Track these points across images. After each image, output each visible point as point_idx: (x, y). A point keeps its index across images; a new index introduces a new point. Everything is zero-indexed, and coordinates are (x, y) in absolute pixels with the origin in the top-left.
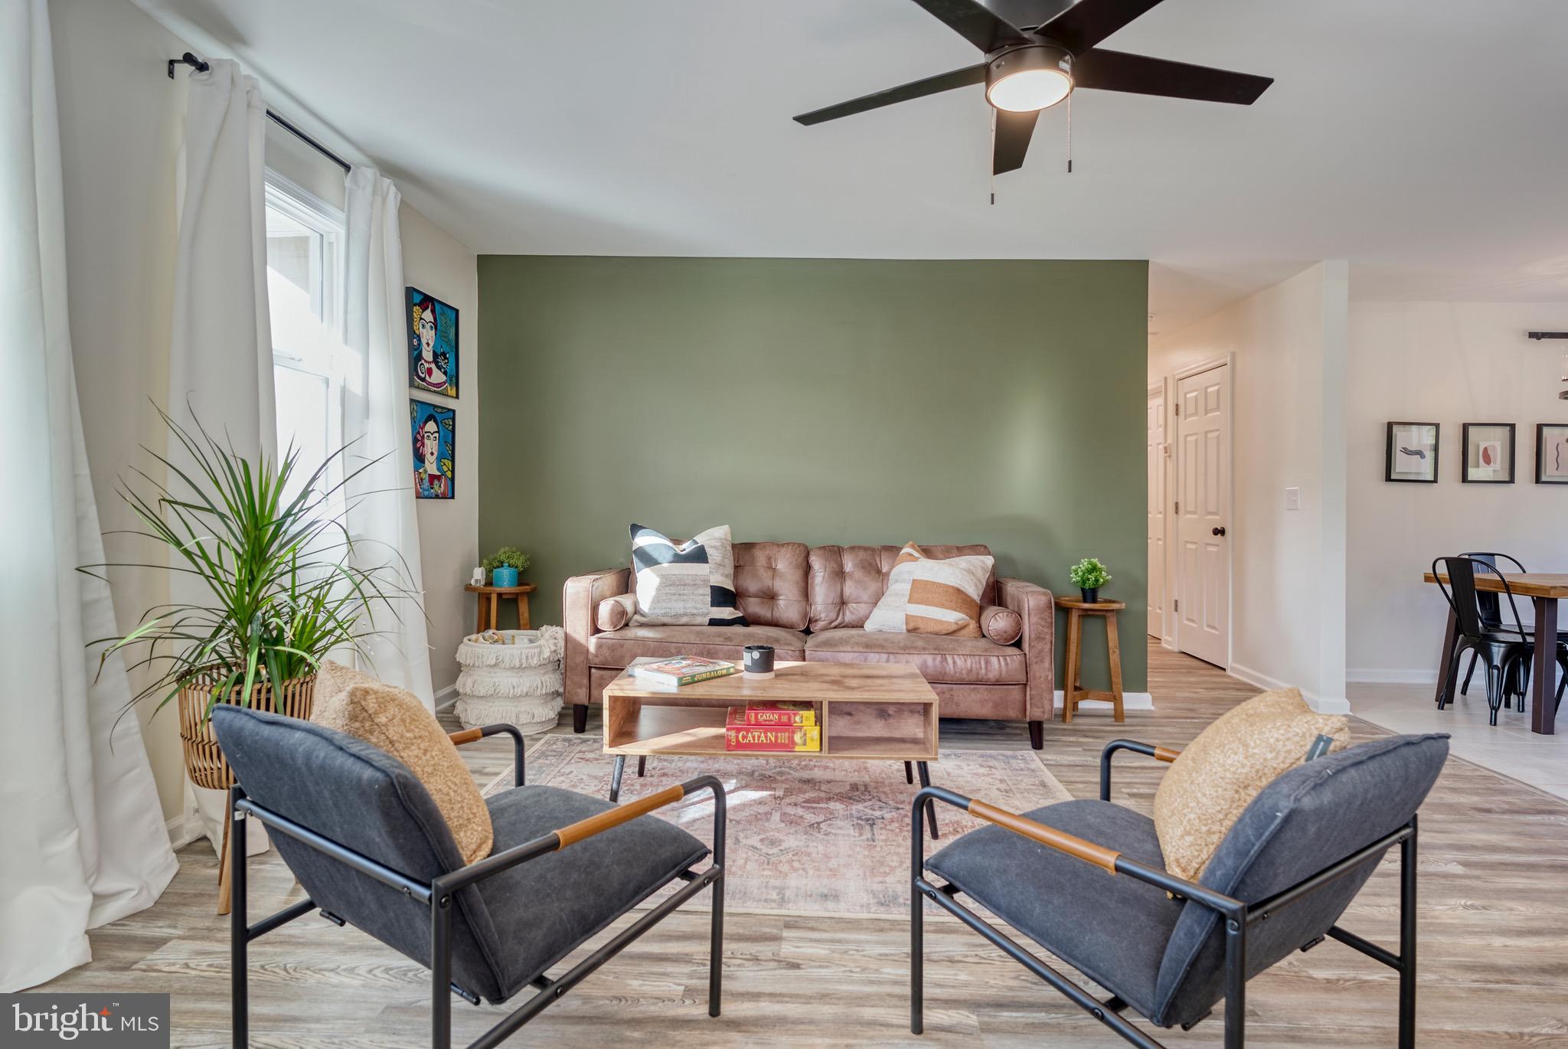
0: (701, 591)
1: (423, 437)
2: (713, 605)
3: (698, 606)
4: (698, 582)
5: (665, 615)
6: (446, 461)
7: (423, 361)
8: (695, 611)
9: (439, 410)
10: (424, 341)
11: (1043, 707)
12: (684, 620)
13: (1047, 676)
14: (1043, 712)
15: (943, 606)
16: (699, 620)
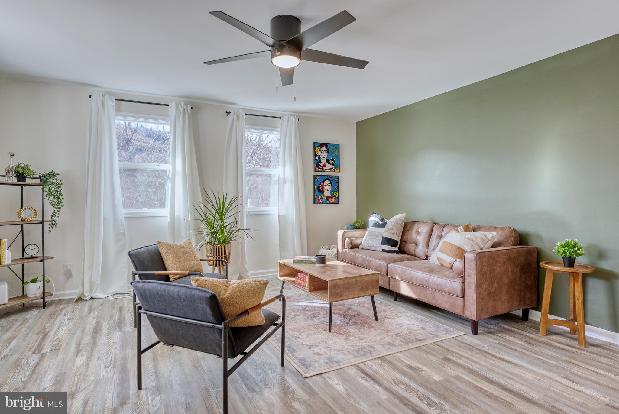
0: (379, 238)
1: (323, 185)
2: (382, 244)
3: (377, 244)
4: (378, 235)
5: (367, 246)
6: (335, 192)
7: (321, 163)
8: (376, 246)
9: (331, 177)
10: (322, 157)
11: (471, 312)
12: (374, 248)
13: (473, 296)
14: (471, 315)
15: (448, 255)
16: (379, 249)
